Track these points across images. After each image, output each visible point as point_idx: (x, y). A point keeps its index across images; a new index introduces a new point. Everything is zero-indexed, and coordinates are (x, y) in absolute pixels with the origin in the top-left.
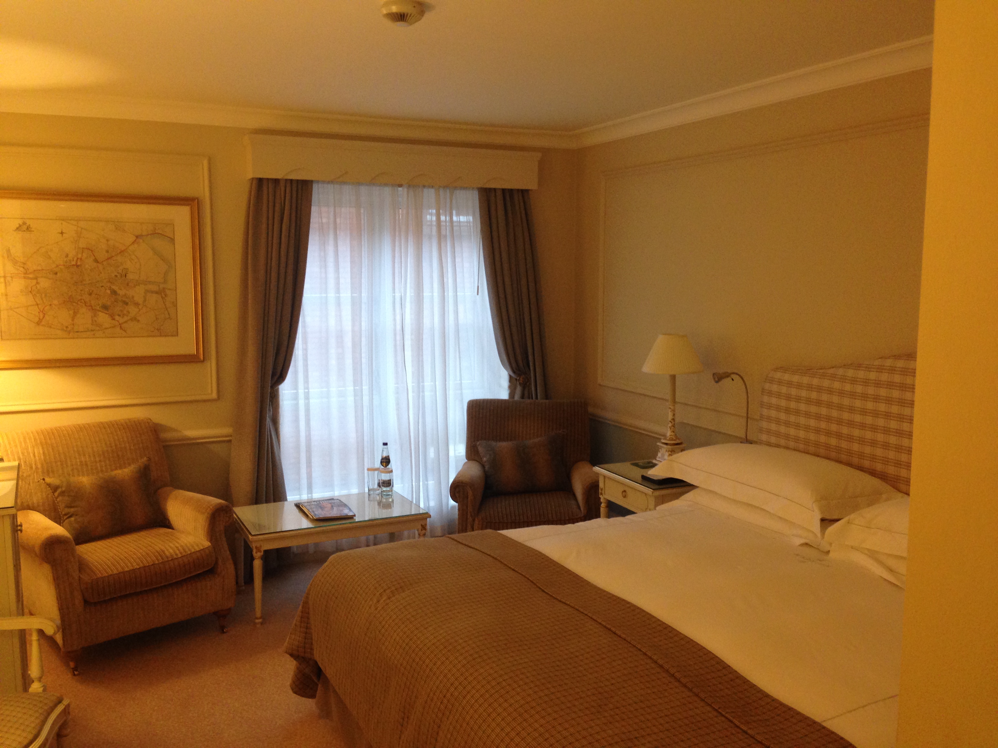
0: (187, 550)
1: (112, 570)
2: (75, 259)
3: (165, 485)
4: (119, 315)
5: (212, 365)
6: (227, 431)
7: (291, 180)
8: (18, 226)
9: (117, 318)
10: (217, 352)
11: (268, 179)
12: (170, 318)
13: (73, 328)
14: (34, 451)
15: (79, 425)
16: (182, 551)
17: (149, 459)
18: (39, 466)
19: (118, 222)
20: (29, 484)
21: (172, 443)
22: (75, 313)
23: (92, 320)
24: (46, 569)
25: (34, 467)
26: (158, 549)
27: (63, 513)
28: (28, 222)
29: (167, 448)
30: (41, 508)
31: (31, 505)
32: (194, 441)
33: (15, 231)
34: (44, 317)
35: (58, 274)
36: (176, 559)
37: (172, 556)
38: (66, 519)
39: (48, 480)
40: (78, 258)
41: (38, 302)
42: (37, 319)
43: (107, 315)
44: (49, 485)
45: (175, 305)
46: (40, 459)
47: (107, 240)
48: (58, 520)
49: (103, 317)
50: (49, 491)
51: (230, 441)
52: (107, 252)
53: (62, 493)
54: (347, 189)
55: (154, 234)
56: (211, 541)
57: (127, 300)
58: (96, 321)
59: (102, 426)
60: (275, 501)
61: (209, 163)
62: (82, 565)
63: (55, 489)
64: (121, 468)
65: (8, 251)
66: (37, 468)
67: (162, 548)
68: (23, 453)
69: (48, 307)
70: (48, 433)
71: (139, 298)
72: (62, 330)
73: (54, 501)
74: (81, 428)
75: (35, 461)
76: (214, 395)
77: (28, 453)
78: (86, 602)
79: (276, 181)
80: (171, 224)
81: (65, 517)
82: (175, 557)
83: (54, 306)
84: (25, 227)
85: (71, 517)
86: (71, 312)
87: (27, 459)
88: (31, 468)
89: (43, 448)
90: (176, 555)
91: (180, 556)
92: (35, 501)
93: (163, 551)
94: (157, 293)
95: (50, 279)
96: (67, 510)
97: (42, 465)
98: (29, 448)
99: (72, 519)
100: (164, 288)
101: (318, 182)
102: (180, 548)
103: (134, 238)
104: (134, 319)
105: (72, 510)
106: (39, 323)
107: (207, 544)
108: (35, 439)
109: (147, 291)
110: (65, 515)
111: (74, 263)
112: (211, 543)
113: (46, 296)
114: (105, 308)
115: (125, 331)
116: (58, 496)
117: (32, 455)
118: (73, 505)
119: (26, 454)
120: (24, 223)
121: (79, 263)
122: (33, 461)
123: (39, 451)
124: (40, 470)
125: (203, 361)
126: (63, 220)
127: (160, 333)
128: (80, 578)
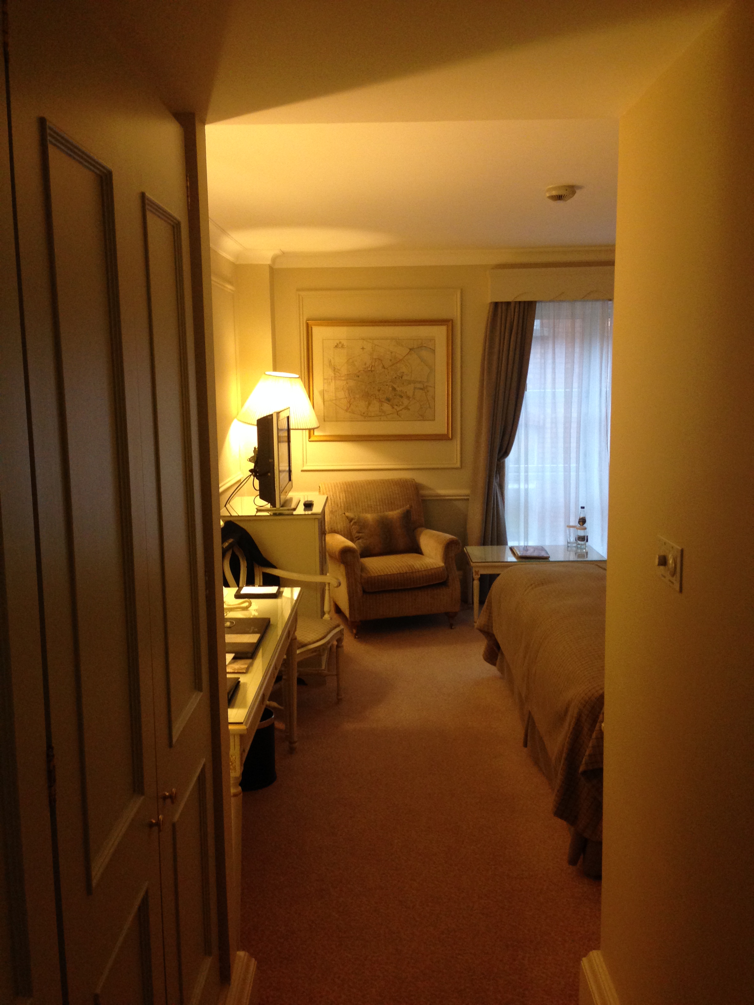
0: (428, 567)
1: (380, 573)
2: (371, 366)
3: (421, 526)
4: (397, 405)
5: (457, 444)
6: (466, 492)
7: (520, 302)
8: (336, 344)
9: (396, 407)
10: (461, 434)
11: (502, 303)
12: (430, 407)
13: (368, 414)
14: (340, 496)
15: (368, 480)
16: (425, 567)
17: (411, 507)
18: (343, 505)
19: (398, 339)
20: (336, 517)
21: (429, 498)
22: (369, 404)
23: (380, 409)
24: (342, 568)
25: (339, 506)
26: (410, 564)
27: (355, 536)
28: (343, 342)
29: (424, 501)
30: (342, 533)
31: (336, 531)
32: (444, 498)
33: (335, 348)
34: (350, 407)
35: (360, 377)
36: (421, 571)
37: (419, 569)
38: (357, 540)
39: (347, 514)
40: (372, 366)
41: (347, 397)
42: (346, 408)
43: (389, 405)
44: (347, 517)
45: (434, 398)
46: (343, 499)
47: (392, 353)
48: (352, 540)
49: (387, 407)
50: (348, 521)
51: (468, 500)
52: (391, 360)
53: (355, 523)
54: (565, 305)
55: (421, 347)
56: (445, 563)
57: (403, 395)
58: (382, 409)
59: (384, 483)
60: (498, 545)
61: (462, 293)
62: (363, 568)
63: (351, 520)
64: (392, 510)
65: (330, 362)
66: (341, 506)
67: (413, 563)
68: (333, 496)
69: (353, 400)
70: (349, 485)
71: (410, 394)
72: (361, 415)
73: (350, 529)
74: (370, 483)
75: (340, 502)
76: (458, 465)
77: (336, 496)
78: (364, 592)
79: (508, 304)
80: (432, 340)
81: (356, 539)
82: (420, 569)
83: (356, 399)
84: (340, 345)
85: (359, 539)
86: (367, 403)
87: (336, 500)
88: (338, 506)
89: (345, 494)
90: (421, 568)
91: (423, 569)
92: (339, 527)
93: (413, 566)
94: (421, 389)
95: (354, 380)
96: (357, 535)
97: (344, 504)
98: (337, 493)
99: (360, 541)
100: (427, 386)
101: (541, 301)
102: (424, 565)
103: (409, 350)
104: (407, 408)
105: (361, 534)
106: (346, 411)
107: (442, 564)
108: (341, 488)
109: (415, 388)
110: (356, 537)
111: (369, 369)
112: (445, 564)
113: (352, 392)
114: (388, 400)
115: (400, 416)
116: (352, 525)
117: (338, 498)
118: (361, 532)
119: (335, 497)
120: (340, 343)
121: (373, 369)
122: (339, 501)
123: (343, 495)
124: (343, 508)
125: (451, 439)
126: (364, 339)
127: (422, 418)
128: (361, 576)
